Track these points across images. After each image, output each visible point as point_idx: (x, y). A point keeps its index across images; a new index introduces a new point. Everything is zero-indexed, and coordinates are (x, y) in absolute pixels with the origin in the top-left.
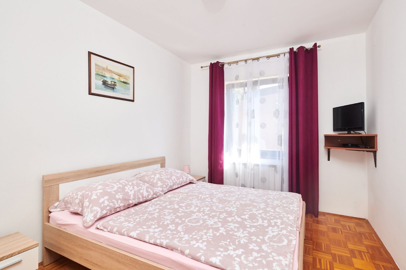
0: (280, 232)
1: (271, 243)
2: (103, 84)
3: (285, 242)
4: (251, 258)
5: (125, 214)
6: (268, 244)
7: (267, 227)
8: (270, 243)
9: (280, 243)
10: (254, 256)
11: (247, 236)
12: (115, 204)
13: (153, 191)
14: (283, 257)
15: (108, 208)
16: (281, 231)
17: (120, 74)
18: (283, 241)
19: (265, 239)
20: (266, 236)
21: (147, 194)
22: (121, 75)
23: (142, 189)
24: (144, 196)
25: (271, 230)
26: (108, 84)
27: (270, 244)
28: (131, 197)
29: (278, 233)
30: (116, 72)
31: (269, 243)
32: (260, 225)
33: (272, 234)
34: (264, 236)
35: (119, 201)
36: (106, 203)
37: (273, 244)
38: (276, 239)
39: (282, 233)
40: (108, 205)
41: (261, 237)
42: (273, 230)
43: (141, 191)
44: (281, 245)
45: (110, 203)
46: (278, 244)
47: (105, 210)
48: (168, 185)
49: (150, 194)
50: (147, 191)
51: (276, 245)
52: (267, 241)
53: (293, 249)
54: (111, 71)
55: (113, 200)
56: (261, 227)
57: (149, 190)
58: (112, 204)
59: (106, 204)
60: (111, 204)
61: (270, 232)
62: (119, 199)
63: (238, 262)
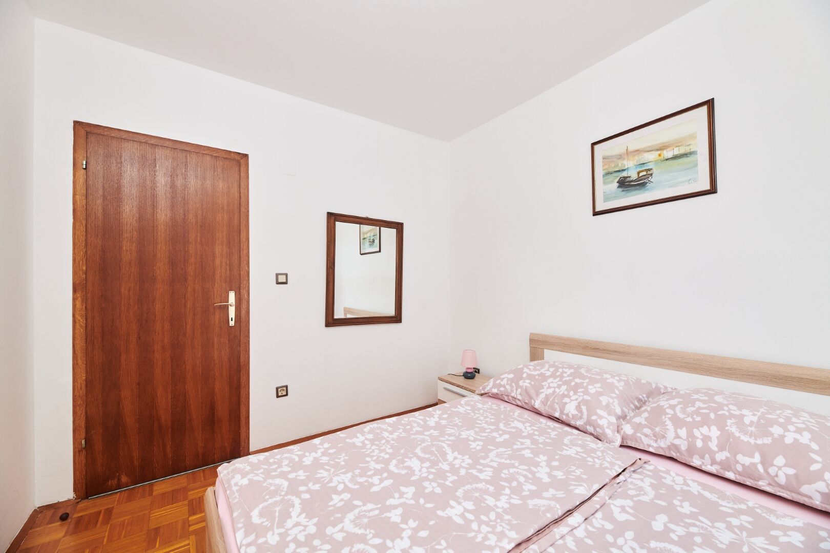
0: (282, 530)
1: (278, 498)
2: (619, 187)
3: (257, 516)
4: (286, 462)
5: (505, 409)
6: (283, 493)
7: (321, 527)
8: (282, 497)
9: (263, 508)
10: (284, 467)
11: (328, 483)
12: (512, 391)
13: (589, 416)
14: (244, 485)
15: (502, 389)
16: (283, 536)
17: (661, 145)
18: (261, 514)
19: (294, 497)
20: (301, 506)
21: (575, 412)
22: (666, 145)
23: (571, 397)
24: (565, 412)
25: (305, 527)
26: (632, 181)
27: (280, 495)
28: (540, 396)
29: (286, 527)
30: (649, 147)
31: (282, 495)
32: (341, 520)
33: (294, 519)
34: (304, 502)
35: (519, 390)
36: (504, 382)
37: (274, 499)
38: (278, 509)
39: (277, 531)
40: (504, 386)
41: (306, 496)
42: (301, 528)
43: (566, 400)
44: (261, 506)
45: (507, 384)
46: (265, 504)
47: (496, 389)
48: (664, 437)
49: (581, 418)
50: (578, 408)
51: (267, 500)
52: (289, 497)
53: (235, 514)
54: (637, 151)
55: (513, 384)
56: (332, 518)
57: (584, 408)
58: (510, 388)
59: (502, 383)
60: (508, 387)
61: (303, 519)
62: (521, 387)
63: (294, 451)
